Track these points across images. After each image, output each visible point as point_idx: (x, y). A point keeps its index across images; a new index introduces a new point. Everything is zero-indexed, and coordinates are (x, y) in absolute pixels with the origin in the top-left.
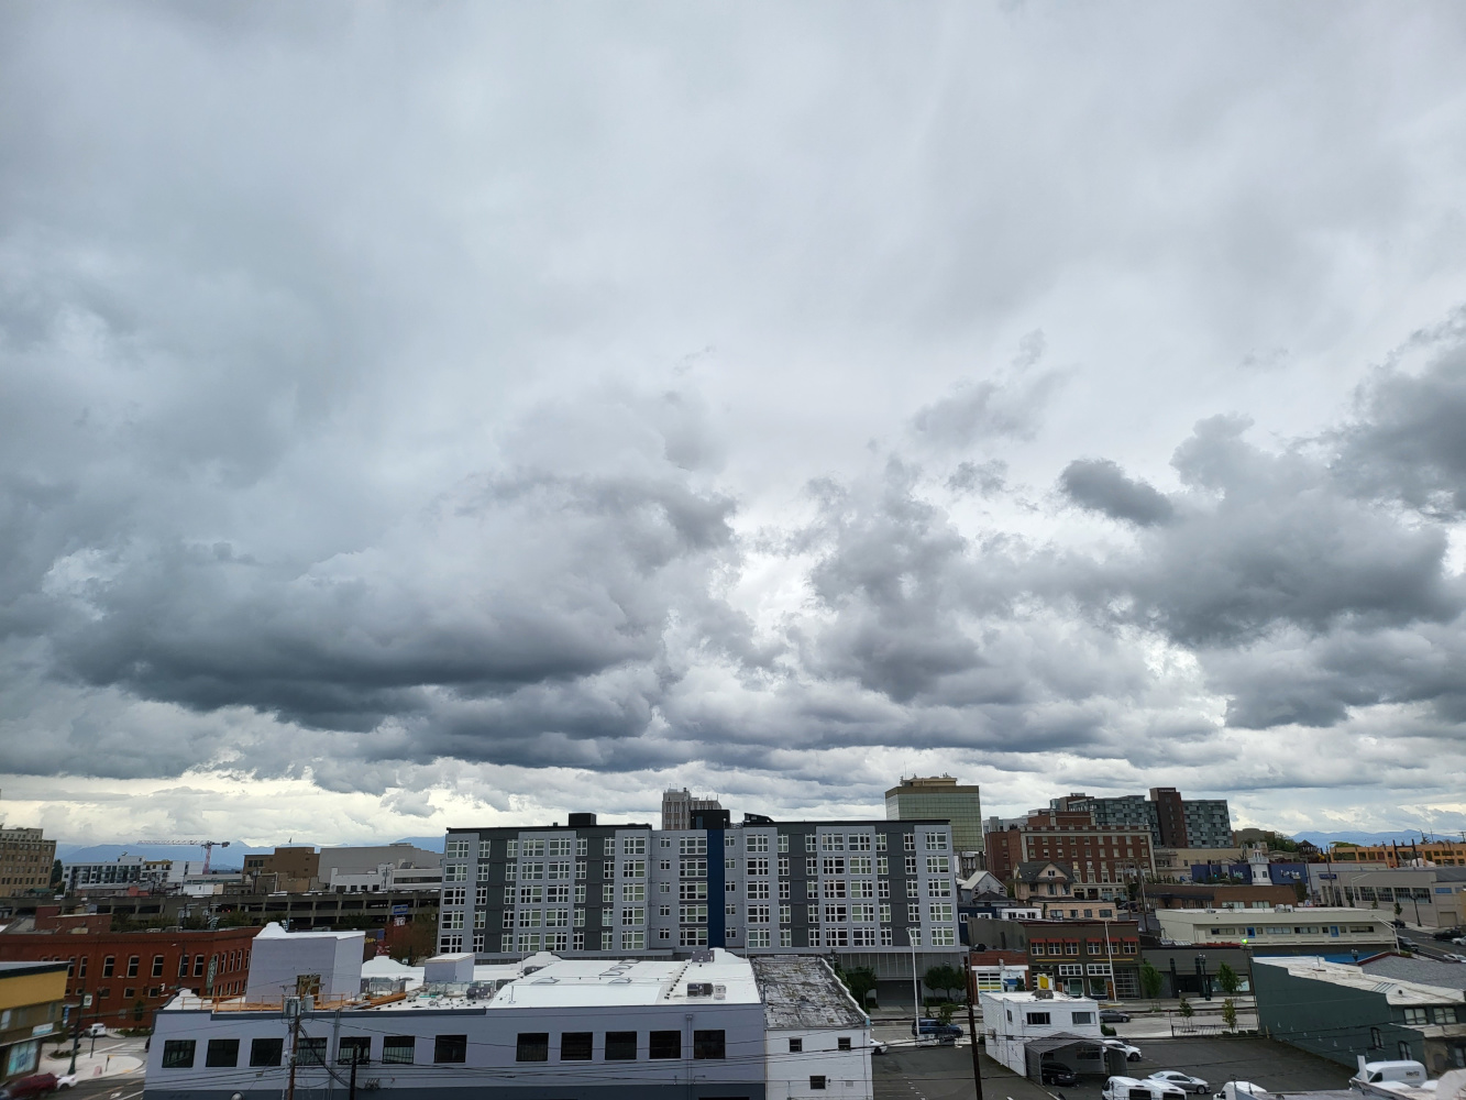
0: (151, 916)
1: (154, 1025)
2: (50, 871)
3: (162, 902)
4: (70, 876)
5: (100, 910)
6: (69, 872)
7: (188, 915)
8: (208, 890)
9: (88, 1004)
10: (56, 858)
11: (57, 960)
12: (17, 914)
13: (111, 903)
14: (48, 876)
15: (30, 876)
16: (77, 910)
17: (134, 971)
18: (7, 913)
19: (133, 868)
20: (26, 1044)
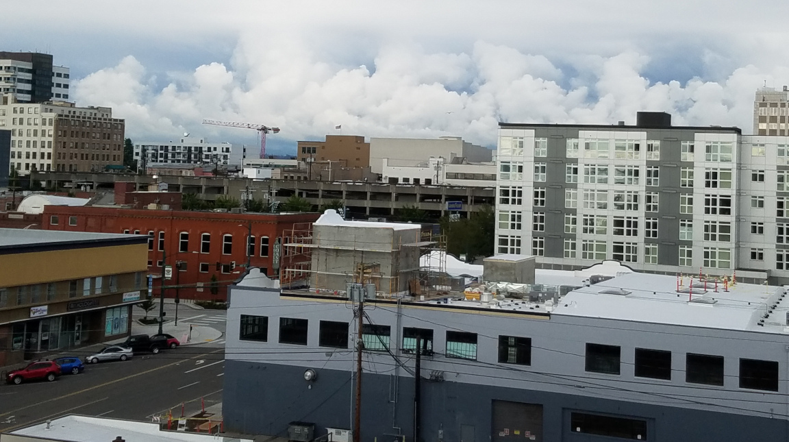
0: (217, 197)
1: (230, 301)
2: (122, 149)
3: (225, 183)
4: (140, 154)
5: (171, 187)
6: (139, 150)
7: (250, 198)
8: (267, 173)
9: (169, 275)
10: (126, 137)
11: (137, 233)
12: (98, 187)
13: (180, 182)
14: (121, 153)
15: (105, 152)
16: (150, 187)
17: (206, 247)
18: (88, 188)
19: (196, 148)
20: (119, 309)
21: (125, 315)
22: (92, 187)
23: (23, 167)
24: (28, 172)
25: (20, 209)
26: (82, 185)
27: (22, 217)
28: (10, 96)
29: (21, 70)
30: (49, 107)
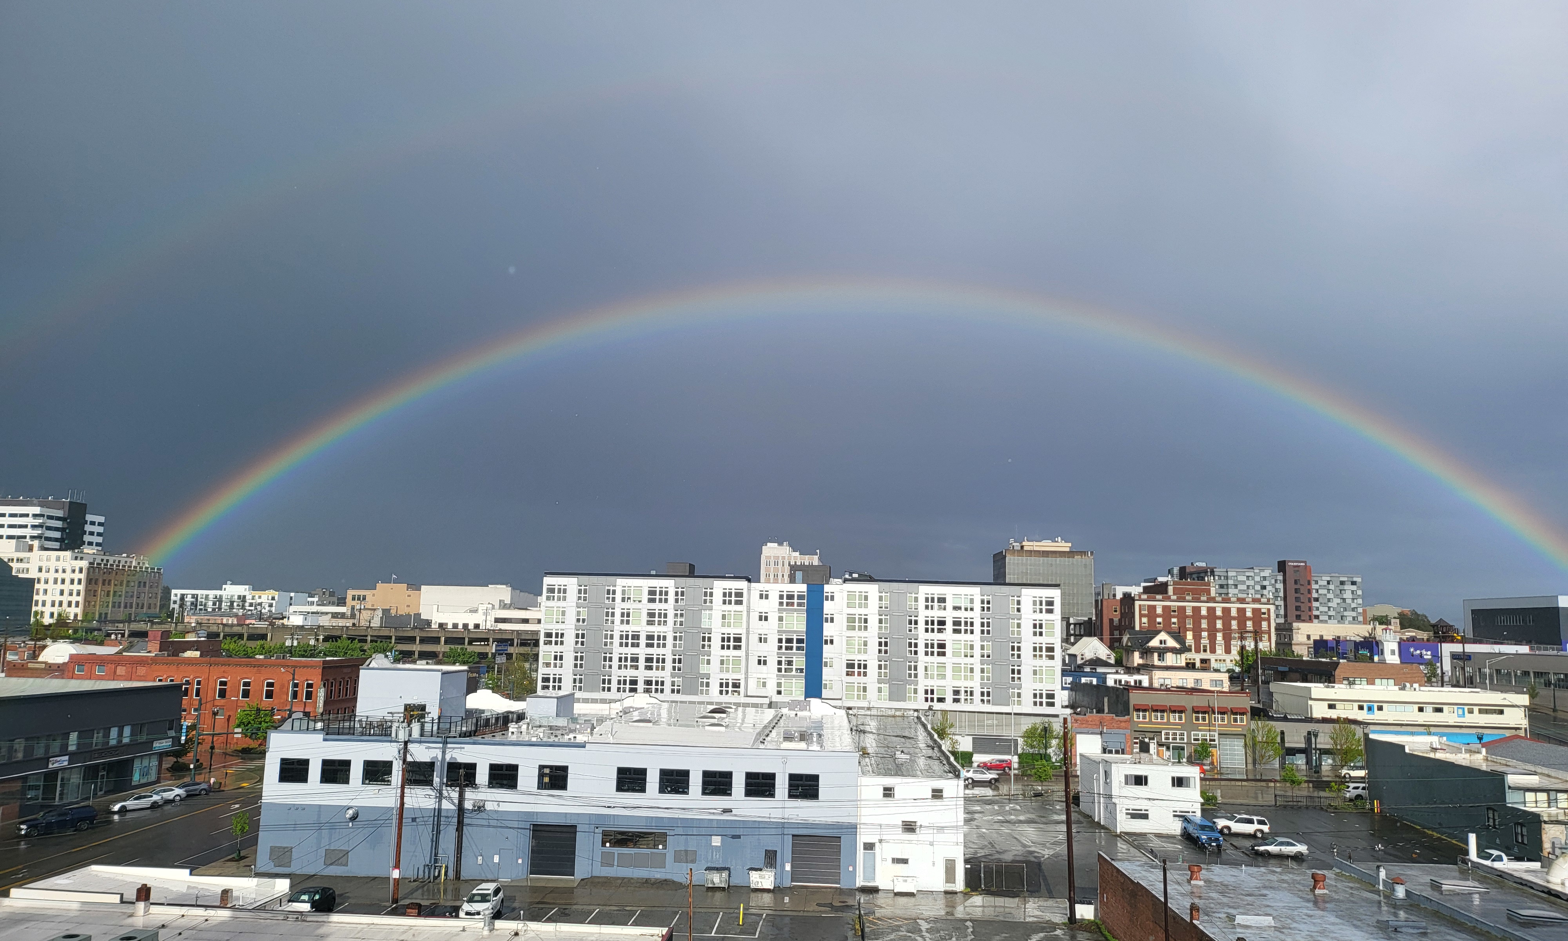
0: (259, 643)
1: (269, 745)
2: (158, 597)
4: (178, 602)
6: (177, 598)
7: (295, 644)
8: (314, 620)
12: (130, 635)
13: (220, 629)
14: (157, 601)
15: (140, 601)
16: (187, 634)
17: (246, 694)
18: (120, 636)
19: (239, 597)
20: (148, 757)
21: (154, 763)
22: (123, 635)
23: (47, 615)
24: (51, 621)
25: (40, 659)
26: (112, 633)
27: (43, 666)
28: (36, 543)
29: (50, 517)
30: (80, 555)
